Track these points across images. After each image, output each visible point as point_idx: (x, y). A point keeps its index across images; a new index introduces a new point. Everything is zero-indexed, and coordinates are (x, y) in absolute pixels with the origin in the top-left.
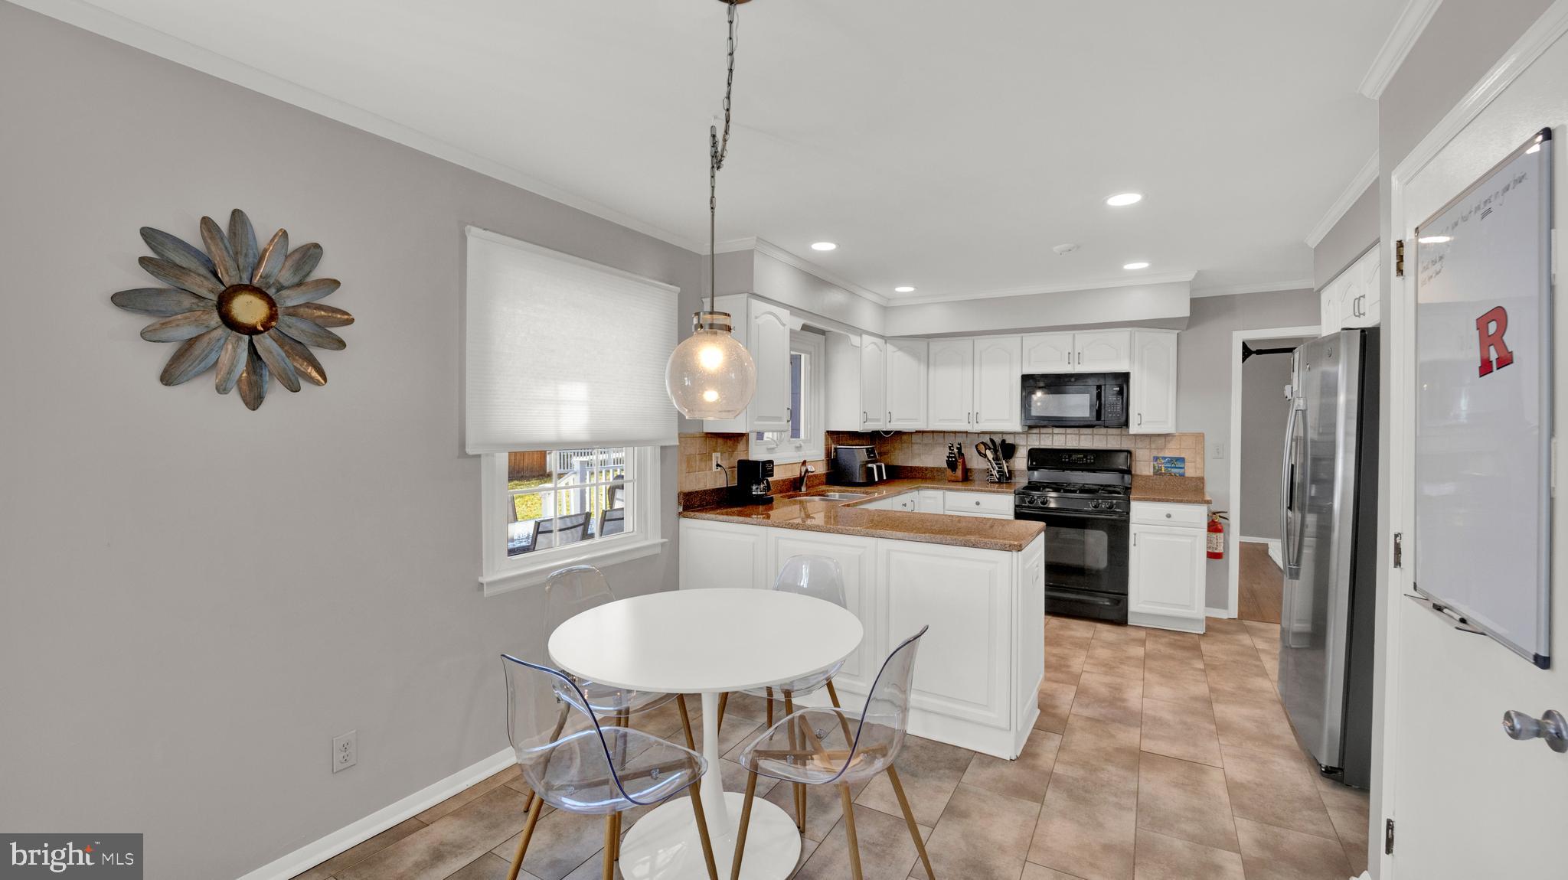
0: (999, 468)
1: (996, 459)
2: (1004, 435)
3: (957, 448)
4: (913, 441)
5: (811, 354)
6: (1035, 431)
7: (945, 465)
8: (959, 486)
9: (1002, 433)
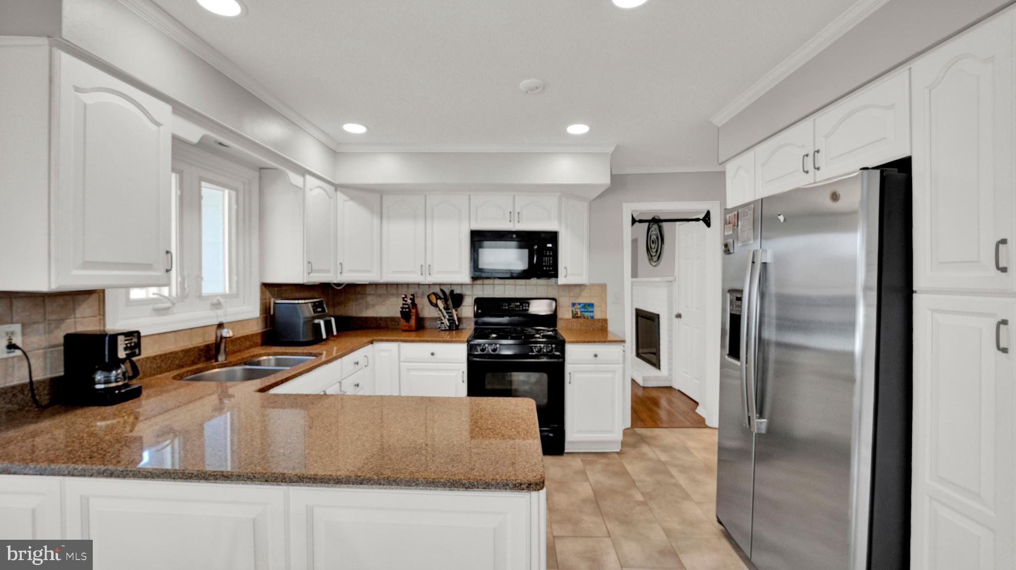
0: (449, 316)
1: (447, 308)
2: (452, 286)
3: (411, 299)
4: (367, 292)
5: (237, 190)
6: (479, 282)
7: (399, 315)
8: (413, 337)
9: (451, 285)
